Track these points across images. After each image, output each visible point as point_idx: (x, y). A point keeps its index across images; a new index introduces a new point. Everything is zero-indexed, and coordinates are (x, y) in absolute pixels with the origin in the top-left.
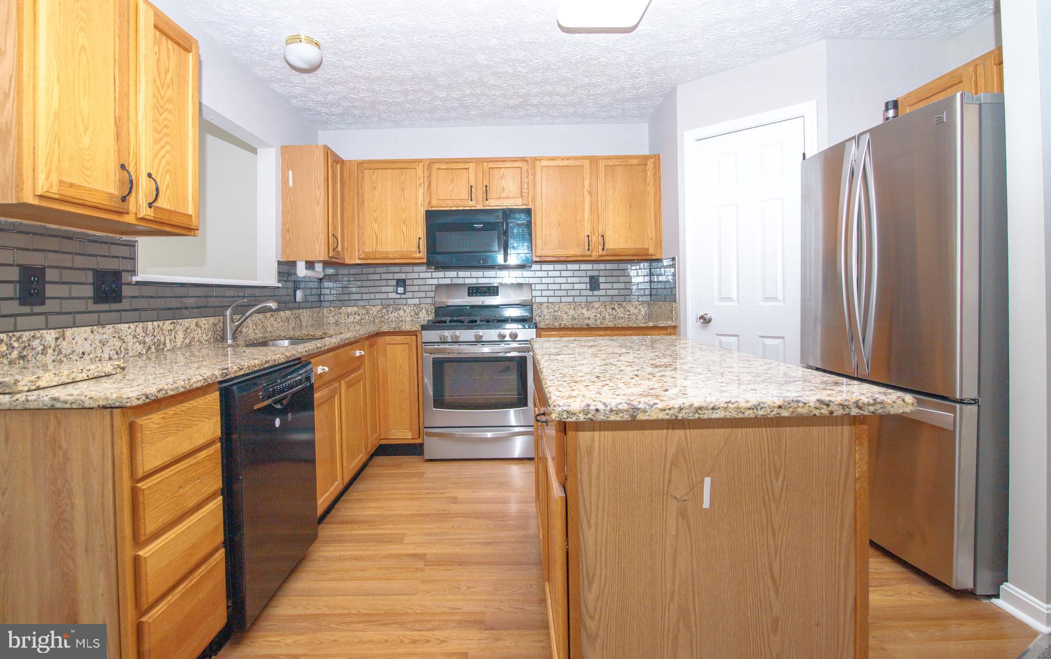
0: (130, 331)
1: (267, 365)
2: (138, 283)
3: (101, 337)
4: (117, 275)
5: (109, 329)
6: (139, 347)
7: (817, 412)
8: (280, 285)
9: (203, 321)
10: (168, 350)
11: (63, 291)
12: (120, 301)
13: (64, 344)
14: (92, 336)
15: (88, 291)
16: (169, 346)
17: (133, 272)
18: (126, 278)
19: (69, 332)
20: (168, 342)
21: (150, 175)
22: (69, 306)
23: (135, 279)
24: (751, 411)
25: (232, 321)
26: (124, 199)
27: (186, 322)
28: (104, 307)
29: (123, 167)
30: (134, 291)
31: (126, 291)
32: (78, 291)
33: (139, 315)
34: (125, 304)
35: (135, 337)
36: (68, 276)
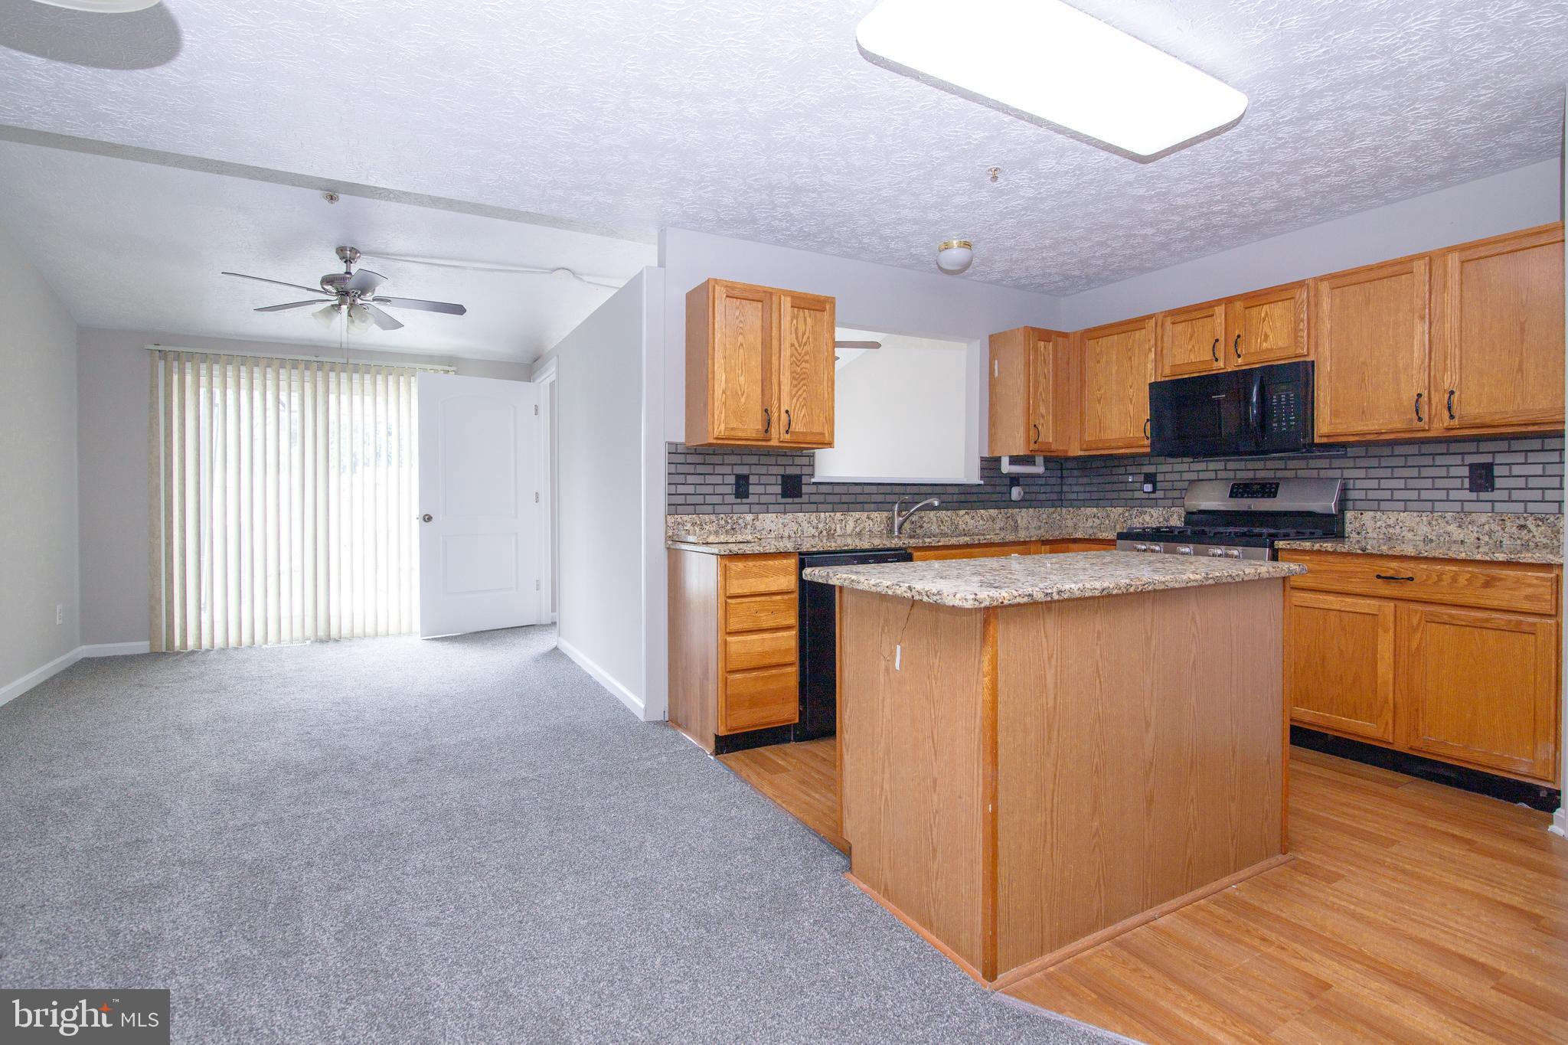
0: (805, 518)
1: (846, 548)
2: (814, 483)
3: (784, 521)
4: (798, 479)
5: (790, 516)
6: (814, 531)
7: (905, 595)
8: (982, 482)
9: (874, 515)
10: (838, 536)
11: (760, 489)
12: (801, 497)
13: (757, 523)
14: (776, 520)
15: (778, 489)
16: (839, 532)
17: (812, 475)
18: (805, 480)
19: (761, 516)
20: (838, 529)
21: (787, 412)
22: (764, 499)
23: (813, 480)
24: (874, 588)
25: (899, 515)
26: (767, 431)
27: (857, 515)
28: (790, 500)
29: (766, 411)
30: (813, 489)
31: (805, 489)
32: (770, 489)
33: (816, 506)
34: (805, 499)
35: (809, 522)
36: (764, 479)
